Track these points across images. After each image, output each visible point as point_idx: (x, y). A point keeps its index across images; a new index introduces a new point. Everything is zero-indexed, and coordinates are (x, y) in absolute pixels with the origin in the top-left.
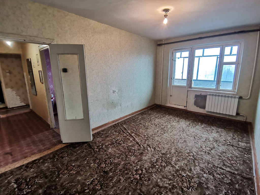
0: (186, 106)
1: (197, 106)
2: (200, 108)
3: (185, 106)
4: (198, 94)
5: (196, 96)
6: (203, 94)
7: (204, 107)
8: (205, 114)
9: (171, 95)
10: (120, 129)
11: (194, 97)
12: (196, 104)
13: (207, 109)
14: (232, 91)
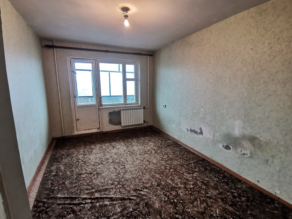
0: (100, 128)
1: (112, 124)
2: (116, 125)
3: (98, 128)
4: (112, 111)
5: (110, 114)
6: (116, 110)
7: (120, 123)
8: (121, 130)
9: (77, 118)
10: (64, 206)
11: (108, 114)
12: (111, 122)
13: (123, 125)
14: (136, 103)
